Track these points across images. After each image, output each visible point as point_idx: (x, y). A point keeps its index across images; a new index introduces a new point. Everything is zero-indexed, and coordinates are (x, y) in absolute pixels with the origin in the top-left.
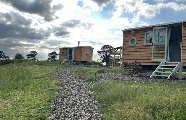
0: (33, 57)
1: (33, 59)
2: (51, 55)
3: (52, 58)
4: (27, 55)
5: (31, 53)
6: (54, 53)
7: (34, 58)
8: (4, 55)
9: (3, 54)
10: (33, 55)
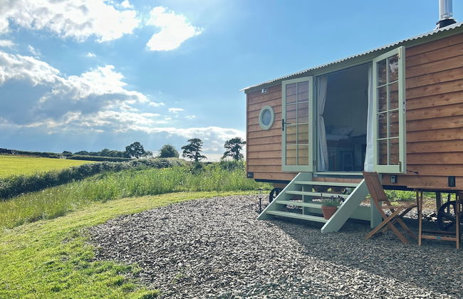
0: (195, 150)
1: (195, 154)
2: (231, 145)
3: (233, 150)
4: (182, 148)
5: (189, 143)
6: (237, 141)
7: (197, 153)
8: (143, 150)
9: (142, 147)
10: (194, 145)
